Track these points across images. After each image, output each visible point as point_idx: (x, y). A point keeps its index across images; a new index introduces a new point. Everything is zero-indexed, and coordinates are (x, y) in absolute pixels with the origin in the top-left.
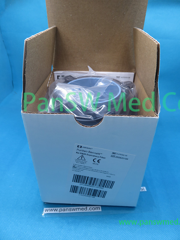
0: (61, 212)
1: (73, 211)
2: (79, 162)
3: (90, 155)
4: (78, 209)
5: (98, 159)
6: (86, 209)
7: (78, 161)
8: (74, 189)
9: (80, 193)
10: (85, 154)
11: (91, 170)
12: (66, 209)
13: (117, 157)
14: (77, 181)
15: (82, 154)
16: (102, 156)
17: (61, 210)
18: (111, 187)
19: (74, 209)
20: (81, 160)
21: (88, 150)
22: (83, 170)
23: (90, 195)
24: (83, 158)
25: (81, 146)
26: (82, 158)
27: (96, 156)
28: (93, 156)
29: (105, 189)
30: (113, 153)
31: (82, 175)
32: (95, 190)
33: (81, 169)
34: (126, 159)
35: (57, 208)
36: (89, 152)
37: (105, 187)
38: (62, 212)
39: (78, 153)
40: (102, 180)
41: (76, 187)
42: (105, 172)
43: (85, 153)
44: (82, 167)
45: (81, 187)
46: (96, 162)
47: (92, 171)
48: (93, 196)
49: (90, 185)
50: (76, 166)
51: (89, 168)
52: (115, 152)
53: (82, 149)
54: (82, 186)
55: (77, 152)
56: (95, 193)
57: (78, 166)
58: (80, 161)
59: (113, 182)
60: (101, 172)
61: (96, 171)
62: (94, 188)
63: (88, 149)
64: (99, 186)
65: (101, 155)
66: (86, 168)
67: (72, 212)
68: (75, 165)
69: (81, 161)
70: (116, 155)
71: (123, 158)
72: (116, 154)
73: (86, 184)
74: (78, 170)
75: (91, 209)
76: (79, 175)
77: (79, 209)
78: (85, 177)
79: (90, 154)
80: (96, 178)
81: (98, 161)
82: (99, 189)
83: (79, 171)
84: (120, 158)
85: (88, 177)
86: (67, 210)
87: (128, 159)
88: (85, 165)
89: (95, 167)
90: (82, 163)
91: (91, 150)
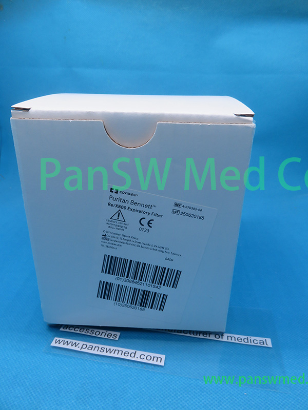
0: (83, 350)
1: (107, 352)
2: (114, 227)
3: (134, 210)
4: (117, 352)
5: (148, 218)
6: (133, 355)
7: (112, 225)
8: (105, 291)
9: (116, 301)
10: (124, 208)
11: (137, 244)
12: (95, 347)
13: (184, 214)
14: (111, 272)
15: (119, 207)
16: (155, 212)
17: (84, 346)
18: (175, 285)
19: (110, 349)
20: (118, 222)
21: (130, 198)
22: (121, 244)
23: (135, 305)
24: (121, 218)
25: (117, 191)
26: (118, 217)
27: (144, 213)
28: (140, 212)
29: (163, 290)
30: (177, 205)
31: (119, 256)
32: (145, 291)
33: (117, 243)
34: (200, 217)
35: (77, 342)
36: (132, 202)
37: (164, 285)
38: (86, 350)
39: (112, 205)
40: (157, 266)
41: (108, 285)
42: (162, 250)
43: (124, 205)
44: (119, 237)
45: (119, 285)
46: (146, 226)
47: (137, 246)
48: (141, 306)
49: (135, 281)
50: (109, 234)
51: (132, 240)
52: (178, 201)
53: (119, 196)
54: (121, 283)
55: (109, 204)
56: (144, 300)
57: (111, 235)
58: (115, 223)
59: (179, 273)
60: (156, 248)
61: (146, 246)
62: (143, 287)
63: (130, 196)
64: (153, 283)
65: (153, 210)
66: (127, 240)
67: (104, 354)
68: (107, 232)
69: (118, 224)
70: (182, 209)
71: (194, 216)
72: (181, 206)
73: (127, 277)
74: (111, 246)
75: (142, 357)
76: (114, 256)
77: (120, 352)
78: (126, 260)
79: (133, 207)
80: (145, 264)
81: (149, 223)
82: (152, 289)
83: (114, 246)
84: (189, 215)
85: (131, 261)
86: (97, 348)
87: (203, 217)
88: (125, 232)
89: (143, 237)
90: (120, 228)
91: (136, 199)
